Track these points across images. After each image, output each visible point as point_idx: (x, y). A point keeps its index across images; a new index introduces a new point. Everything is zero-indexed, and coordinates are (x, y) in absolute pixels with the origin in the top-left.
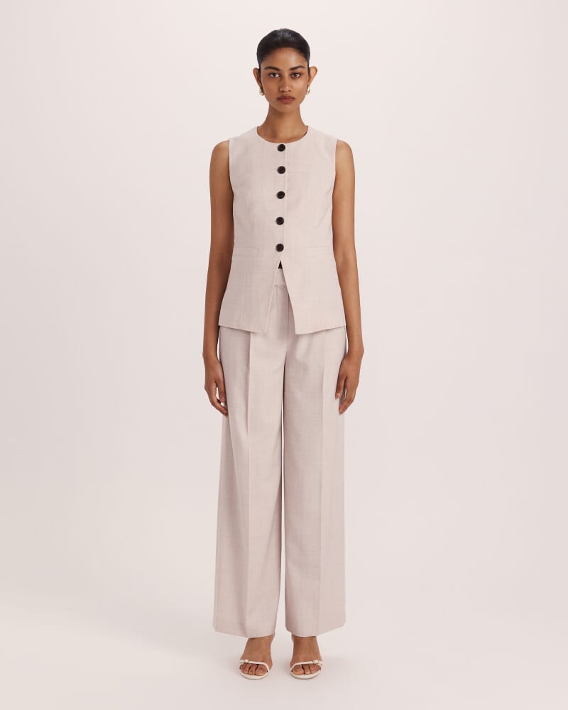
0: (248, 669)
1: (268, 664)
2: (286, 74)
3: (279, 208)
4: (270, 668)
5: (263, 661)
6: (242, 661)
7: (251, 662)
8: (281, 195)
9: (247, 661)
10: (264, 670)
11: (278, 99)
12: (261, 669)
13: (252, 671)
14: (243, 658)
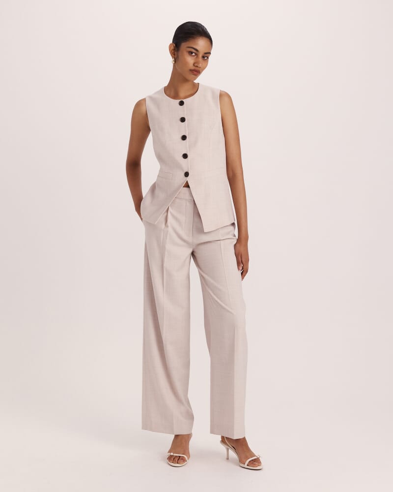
0: (173, 459)
1: (186, 456)
2: (201, 55)
3: (183, 147)
4: (188, 459)
5: (183, 454)
6: (169, 454)
7: (175, 455)
8: (184, 138)
9: (172, 454)
10: (184, 460)
11: (190, 70)
12: (182, 459)
13: (175, 461)
14: (170, 451)
